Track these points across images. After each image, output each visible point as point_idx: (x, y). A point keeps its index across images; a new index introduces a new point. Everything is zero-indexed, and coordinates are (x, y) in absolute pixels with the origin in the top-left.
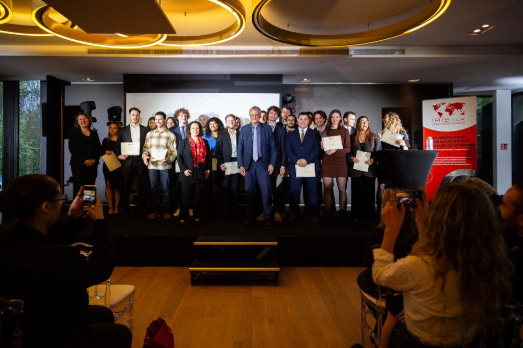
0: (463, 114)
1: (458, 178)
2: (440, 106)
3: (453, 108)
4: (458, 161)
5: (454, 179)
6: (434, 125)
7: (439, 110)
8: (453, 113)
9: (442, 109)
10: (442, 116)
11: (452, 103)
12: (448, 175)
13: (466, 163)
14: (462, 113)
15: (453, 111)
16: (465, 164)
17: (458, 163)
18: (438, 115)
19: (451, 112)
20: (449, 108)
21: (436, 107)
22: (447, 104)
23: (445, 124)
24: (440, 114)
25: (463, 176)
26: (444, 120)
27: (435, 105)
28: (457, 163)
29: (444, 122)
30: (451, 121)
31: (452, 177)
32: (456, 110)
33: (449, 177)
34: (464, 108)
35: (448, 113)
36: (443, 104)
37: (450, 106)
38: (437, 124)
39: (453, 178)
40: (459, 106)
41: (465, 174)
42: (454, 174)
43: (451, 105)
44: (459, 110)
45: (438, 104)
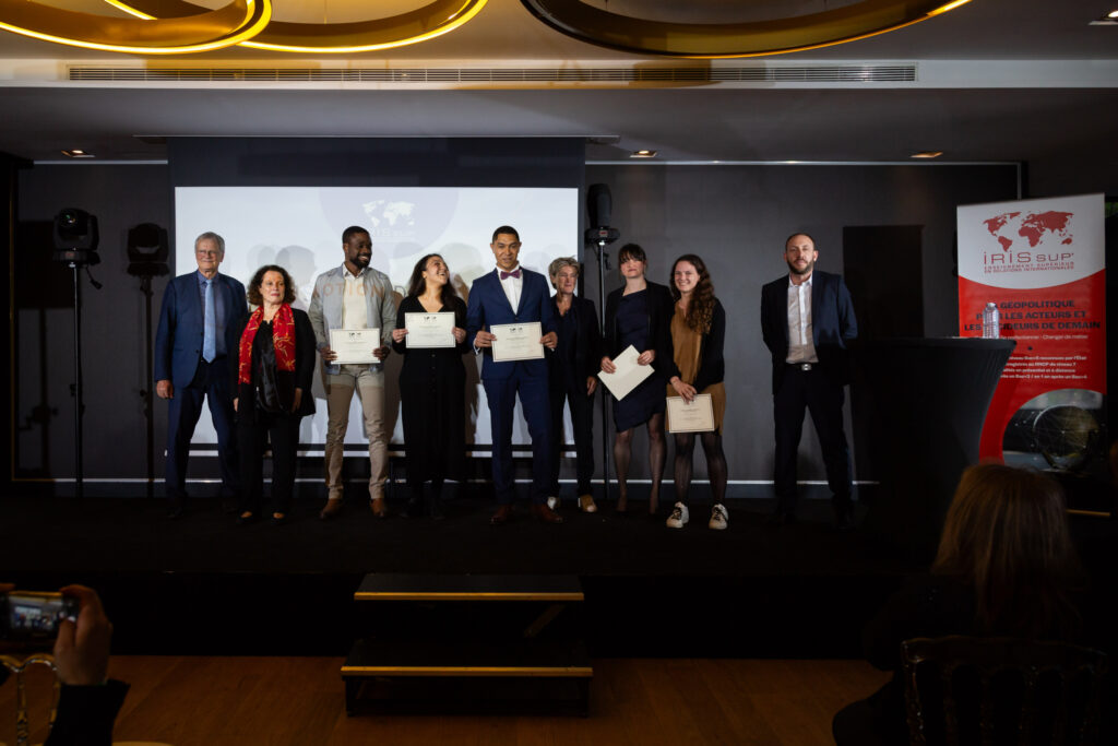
0: (1068, 241)
1: (1055, 414)
2: (1004, 222)
3: (1040, 226)
4: (1055, 368)
5: (1043, 415)
6: (987, 271)
7: (1002, 232)
8: (1041, 239)
9: (1011, 230)
10: (1011, 248)
11: (1037, 213)
12: (1026, 406)
13: (1076, 374)
14: (1065, 238)
15: (1040, 235)
16: (1074, 377)
17: (1055, 374)
18: (1001, 246)
19: (1033, 236)
20: (1031, 226)
21: (994, 225)
22: (1024, 216)
23: (1017, 269)
24: (1006, 243)
25: (1068, 408)
26: (1015, 258)
27: (992, 217)
28: (1050, 374)
29: (1015, 262)
30: (1034, 262)
31: (1037, 411)
32: (1048, 230)
33: (1028, 411)
34: (1071, 227)
35: (1026, 239)
36: (1013, 215)
37: (1032, 222)
38: (997, 270)
39: (1041, 413)
40: (1057, 221)
41: (1074, 404)
42: (1043, 402)
43: (1034, 218)
44: (1057, 231)
45: (998, 215)
